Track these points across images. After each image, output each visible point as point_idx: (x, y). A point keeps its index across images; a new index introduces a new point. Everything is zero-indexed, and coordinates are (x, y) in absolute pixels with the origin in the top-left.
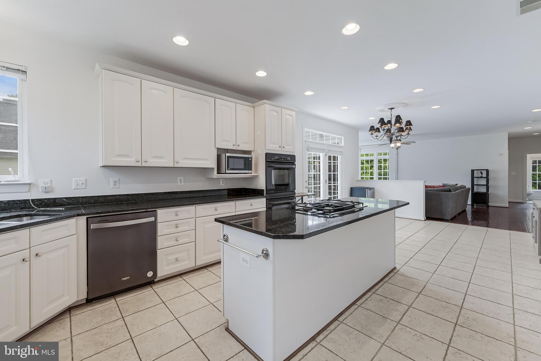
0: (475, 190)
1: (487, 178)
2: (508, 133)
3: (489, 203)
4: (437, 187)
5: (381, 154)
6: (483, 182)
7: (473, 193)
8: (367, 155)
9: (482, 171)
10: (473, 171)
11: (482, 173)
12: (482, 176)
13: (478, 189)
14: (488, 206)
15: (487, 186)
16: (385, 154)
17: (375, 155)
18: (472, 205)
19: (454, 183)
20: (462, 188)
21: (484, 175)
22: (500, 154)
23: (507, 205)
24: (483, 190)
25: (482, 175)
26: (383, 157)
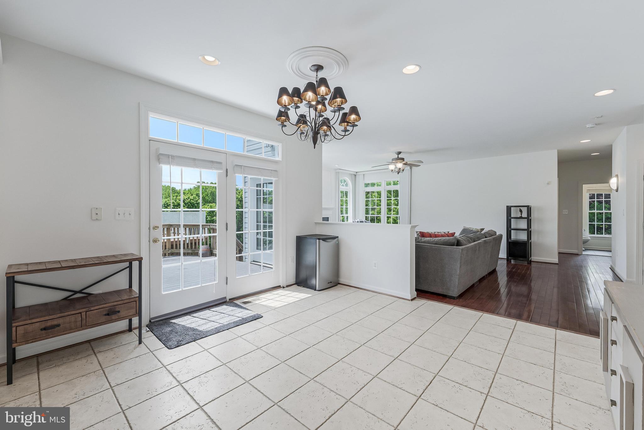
0: (513, 237)
1: (529, 220)
2: (558, 150)
3: (531, 257)
4: (442, 236)
5: (390, 184)
6: (523, 224)
7: (510, 242)
8: (373, 185)
9: (521, 208)
10: (509, 209)
11: (521, 211)
12: (521, 216)
13: (516, 235)
14: (530, 262)
15: (529, 231)
16: (395, 184)
17: (384, 184)
18: (508, 260)
19: (479, 228)
20: (487, 236)
21: (525, 215)
22: (547, 182)
23: (556, 260)
24: (523, 237)
25: (521, 214)
26: (392, 188)
